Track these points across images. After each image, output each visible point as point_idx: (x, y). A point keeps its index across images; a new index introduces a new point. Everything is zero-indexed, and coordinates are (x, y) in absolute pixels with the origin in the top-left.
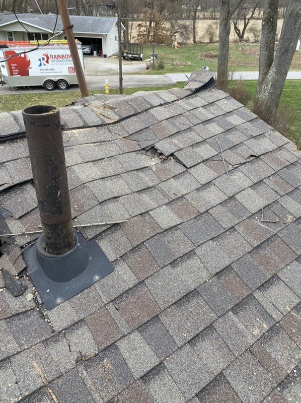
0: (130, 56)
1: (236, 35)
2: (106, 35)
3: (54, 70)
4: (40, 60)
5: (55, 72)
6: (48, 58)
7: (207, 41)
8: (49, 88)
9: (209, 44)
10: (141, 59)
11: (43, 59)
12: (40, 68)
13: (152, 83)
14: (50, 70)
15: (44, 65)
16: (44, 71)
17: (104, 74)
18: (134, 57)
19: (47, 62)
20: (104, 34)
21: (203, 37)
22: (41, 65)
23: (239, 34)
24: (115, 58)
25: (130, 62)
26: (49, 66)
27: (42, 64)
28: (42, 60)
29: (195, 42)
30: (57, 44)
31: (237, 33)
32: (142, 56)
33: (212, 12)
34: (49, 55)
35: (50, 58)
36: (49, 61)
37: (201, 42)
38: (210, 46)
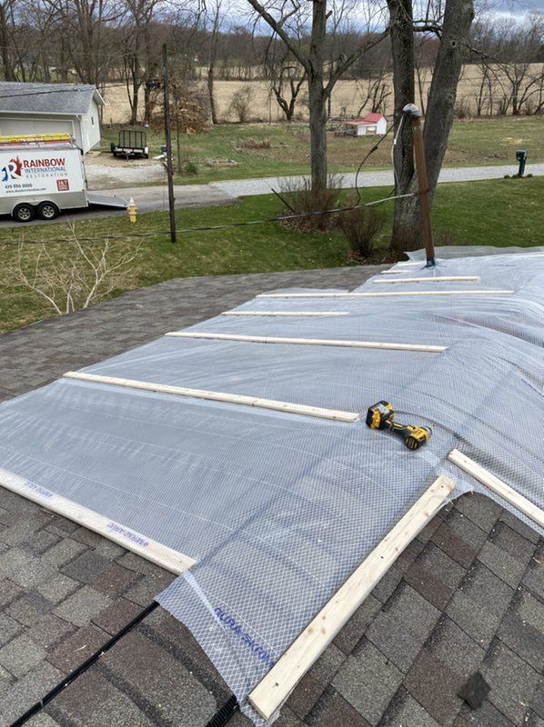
0: (129, 151)
1: (281, 109)
2: (80, 116)
3: (30, 185)
4: (4, 169)
5: (34, 190)
6: (19, 166)
7: (235, 118)
8: (23, 218)
9: (239, 125)
10: (147, 157)
11: (11, 168)
12: (6, 183)
13: (198, 200)
14: (24, 186)
15: (13, 178)
16: (13, 189)
17: (100, 186)
18: (136, 153)
19: (18, 172)
20: (77, 114)
21: (228, 113)
22: (6, 178)
23: (285, 108)
24: (99, 155)
25: (130, 163)
26: (22, 180)
27: (9, 177)
28: (8, 169)
29: (215, 122)
30: (35, 141)
31: (281, 105)
32: (147, 150)
33: (223, 67)
34: (21, 161)
35: (23, 167)
36: (23, 172)
37: (225, 122)
38: (243, 128)
